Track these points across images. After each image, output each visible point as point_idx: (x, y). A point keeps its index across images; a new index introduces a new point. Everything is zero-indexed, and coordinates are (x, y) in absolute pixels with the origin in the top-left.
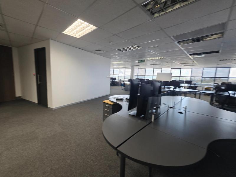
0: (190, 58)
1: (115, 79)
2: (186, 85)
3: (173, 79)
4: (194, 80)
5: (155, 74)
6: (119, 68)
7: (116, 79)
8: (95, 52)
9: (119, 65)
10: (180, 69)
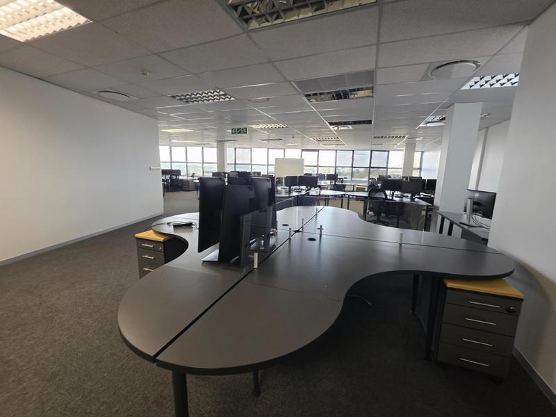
0: (332, 131)
1: (178, 173)
2: (328, 182)
3: (307, 171)
4: (341, 174)
5: (272, 161)
6: (186, 146)
7: (182, 173)
8: (100, 94)
9: (186, 136)
10: (318, 150)
